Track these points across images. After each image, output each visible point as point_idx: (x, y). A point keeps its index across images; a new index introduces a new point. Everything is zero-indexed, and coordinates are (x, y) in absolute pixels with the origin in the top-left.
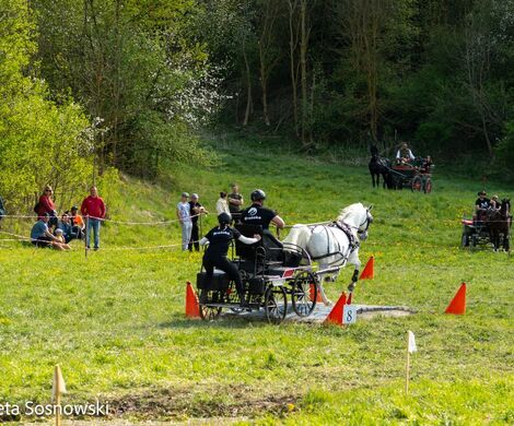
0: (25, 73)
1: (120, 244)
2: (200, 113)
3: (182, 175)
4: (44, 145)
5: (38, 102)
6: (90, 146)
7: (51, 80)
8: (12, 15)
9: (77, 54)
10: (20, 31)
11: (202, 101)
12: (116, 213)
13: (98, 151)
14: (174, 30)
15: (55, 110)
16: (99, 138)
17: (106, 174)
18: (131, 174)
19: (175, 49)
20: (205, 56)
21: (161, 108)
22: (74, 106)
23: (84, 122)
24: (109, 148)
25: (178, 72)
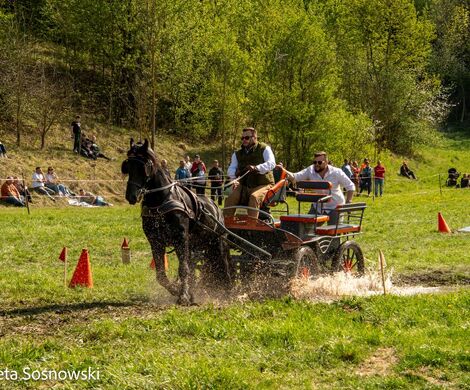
0: (335, 95)
1: (393, 193)
2: (436, 115)
3: (426, 152)
4: (346, 137)
5: (343, 112)
6: (373, 137)
7: (349, 100)
8: (328, 64)
9: (363, 84)
10: (332, 72)
11: (438, 109)
12: (389, 175)
13: (377, 140)
14: (420, 68)
15: (352, 117)
16: (377, 132)
17: (382, 153)
18: (396, 153)
19: (421, 79)
20: (439, 82)
21: (413, 113)
22: (363, 115)
23: (369, 123)
24: (383, 138)
25: (423, 92)
